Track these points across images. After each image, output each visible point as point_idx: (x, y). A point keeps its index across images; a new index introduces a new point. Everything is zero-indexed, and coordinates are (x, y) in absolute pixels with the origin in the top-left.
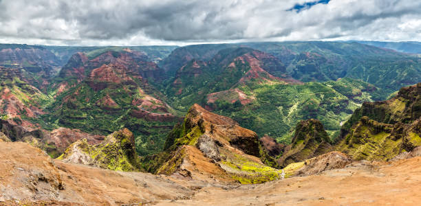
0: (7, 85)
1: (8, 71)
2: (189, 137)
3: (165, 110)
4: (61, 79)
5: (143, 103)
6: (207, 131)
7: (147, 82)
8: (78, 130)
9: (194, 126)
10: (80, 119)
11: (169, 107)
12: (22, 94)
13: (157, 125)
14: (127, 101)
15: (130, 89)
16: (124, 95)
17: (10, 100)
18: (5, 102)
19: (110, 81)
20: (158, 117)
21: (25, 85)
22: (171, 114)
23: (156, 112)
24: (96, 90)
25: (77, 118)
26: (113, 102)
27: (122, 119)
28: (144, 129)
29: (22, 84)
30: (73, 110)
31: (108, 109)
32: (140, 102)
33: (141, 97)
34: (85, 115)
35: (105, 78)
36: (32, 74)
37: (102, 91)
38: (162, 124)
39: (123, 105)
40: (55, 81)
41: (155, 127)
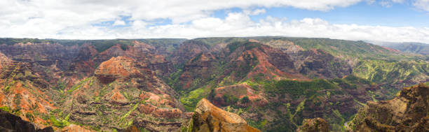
0: (19, 79)
3: (173, 105)
4: (71, 72)
5: (151, 97)
6: (216, 129)
8: (88, 127)
9: (202, 123)
10: (89, 114)
11: (177, 101)
12: (34, 88)
13: (165, 122)
14: (135, 95)
15: (138, 82)
16: (133, 89)
17: (23, 94)
18: (18, 96)
19: (118, 74)
20: (165, 112)
21: (37, 78)
22: (178, 109)
23: (163, 107)
24: (105, 83)
25: (86, 114)
26: (122, 95)
27: (131, 115)
28: (152, 127)
29: (33, 78)
30: (83, 105)
31: (116, 103)
32: (148, 97)
33: (149, 91)
34: (94, 110)
35: (114, 72)
36: (44, 67)
37: (110, 84)
38: (169, 120)
39: (131, 99)
40: (65, 74)
41: (163, 124)
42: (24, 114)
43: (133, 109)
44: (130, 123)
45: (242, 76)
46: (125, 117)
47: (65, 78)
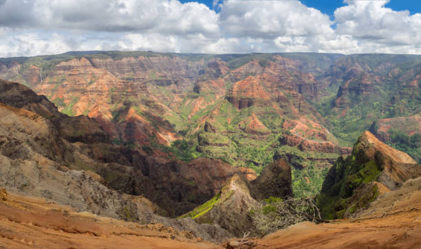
0: (132, 103)
1: (131, 85)
2: (362, 174)
3: (324, 137)
4: (196, 94)
5: (297, 126)
6: (386, 169)
7: (302, 99)
8: (220, 160)
9: (368, 160)
10: (221, 145)
11: (328, 133)
13: (313, 156)
14: (277, 123)
15: (282, 107)
16: (274, 115)
17: (136, 123)
18: (130, 126)
19: (256, 96)
20: (315, 145)
21: (153, 102)
22: (330, 143)
23: (312, 139)
24: (240, 108)
25: (217, 145)
26: (260, 123)
27: (271, 146)
28: (297, 161)
29: (149, 102)
30: (212, 134)
31: (254, 132)
32: (293, 125)
33: (294, 118)
34: (226, 140)
35: (251, 94)
36: (161, 87)
37: (246, 109)
38: (319, 155)
39: (272, 126)
40: (189, 97)
41: (311, 159)
42: (139, 146)
43: (275, 140)
44: (271, 156)
45: (414, 107)
46: (264, 148)
47: (189, 101)
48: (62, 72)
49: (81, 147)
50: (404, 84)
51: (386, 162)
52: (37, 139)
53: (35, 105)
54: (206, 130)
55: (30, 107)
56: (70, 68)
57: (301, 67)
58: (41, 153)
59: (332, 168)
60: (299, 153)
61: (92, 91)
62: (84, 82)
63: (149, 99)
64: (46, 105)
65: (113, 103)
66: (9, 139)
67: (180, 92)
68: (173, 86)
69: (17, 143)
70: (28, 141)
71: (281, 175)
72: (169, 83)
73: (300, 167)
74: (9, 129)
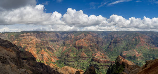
0: (43, 48)
1: (43, 42)
2: (119, 70)
3: (106, 58)
4: (64, 45)
6: (126, 67)
7: (98, 46)
8: (72, 67)
9: (120, 65)
10: (72, 62)
12: (49, 51)
15: (92, 49)
16: (89, 51)
17: (44, 54)
18: (42, 55)
19: (83, 46)
20: (103, 61)
21: (50, 47)
22: (108, 60)
23: (102, 59)
24: (78, 49)
25: (71, 62)
26: (85, 54)
27: (89, 62)
28: (97, 67)
29: (49, 47)
30: (69, 58)
31: (83, 57)
32: (96, 55)
33: (96, 52)
34: (74, 60)
35: (82, 44)
36: (53, 43)
37: (80, 50)
38: (104, 64)
39: (89, 55)
40: (61, 46)
41: (102, 66)
42: (45, 62)
43: (90, 60)
44: (89, 65)
45: (134, 47)
46: (86, 63)
47: (61, 47)
48: (21, 37)
49: (26, 62)
50: (130, 40)
51: (126, 65)
52: (12, 58)
53: (12, 47)
54: (67, 57)
55: (10, 48)
56: (23, 36)
57: (98, 36)
58: (13, 63)
59: (109, 68)
60: (98, 64)
61: (30, 44)
62: (28, 41)
63: (48, 46)
64: (15, 48)
65: (37, 48)
66: (3, 58)
67: (59, 44)
68: (56, 42)
69: (6, 59)
70: (9, 59)
71: (92, 72)
72: (55, 41)
73: (98, 69)
74: (4, 54)
